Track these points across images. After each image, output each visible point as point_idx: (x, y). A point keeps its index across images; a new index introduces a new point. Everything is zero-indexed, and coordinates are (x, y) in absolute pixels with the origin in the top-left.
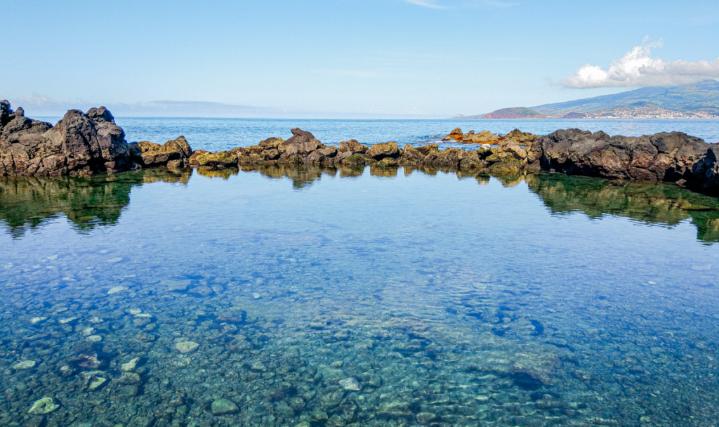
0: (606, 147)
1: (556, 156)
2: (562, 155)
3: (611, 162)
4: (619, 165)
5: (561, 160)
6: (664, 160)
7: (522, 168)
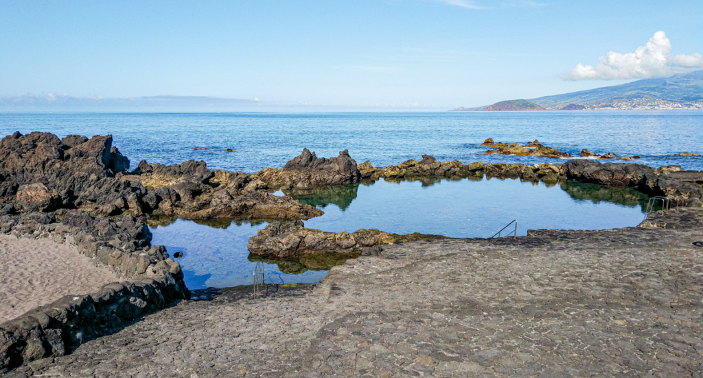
0: (601, 170)
1: (576, 173)
2: (579, 173)
3: (604, 177)
4: (608, 178)
5: (579, 175)
6: (629, 177)
7: (558, 178)
